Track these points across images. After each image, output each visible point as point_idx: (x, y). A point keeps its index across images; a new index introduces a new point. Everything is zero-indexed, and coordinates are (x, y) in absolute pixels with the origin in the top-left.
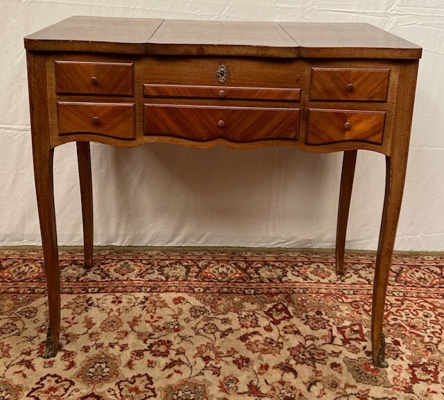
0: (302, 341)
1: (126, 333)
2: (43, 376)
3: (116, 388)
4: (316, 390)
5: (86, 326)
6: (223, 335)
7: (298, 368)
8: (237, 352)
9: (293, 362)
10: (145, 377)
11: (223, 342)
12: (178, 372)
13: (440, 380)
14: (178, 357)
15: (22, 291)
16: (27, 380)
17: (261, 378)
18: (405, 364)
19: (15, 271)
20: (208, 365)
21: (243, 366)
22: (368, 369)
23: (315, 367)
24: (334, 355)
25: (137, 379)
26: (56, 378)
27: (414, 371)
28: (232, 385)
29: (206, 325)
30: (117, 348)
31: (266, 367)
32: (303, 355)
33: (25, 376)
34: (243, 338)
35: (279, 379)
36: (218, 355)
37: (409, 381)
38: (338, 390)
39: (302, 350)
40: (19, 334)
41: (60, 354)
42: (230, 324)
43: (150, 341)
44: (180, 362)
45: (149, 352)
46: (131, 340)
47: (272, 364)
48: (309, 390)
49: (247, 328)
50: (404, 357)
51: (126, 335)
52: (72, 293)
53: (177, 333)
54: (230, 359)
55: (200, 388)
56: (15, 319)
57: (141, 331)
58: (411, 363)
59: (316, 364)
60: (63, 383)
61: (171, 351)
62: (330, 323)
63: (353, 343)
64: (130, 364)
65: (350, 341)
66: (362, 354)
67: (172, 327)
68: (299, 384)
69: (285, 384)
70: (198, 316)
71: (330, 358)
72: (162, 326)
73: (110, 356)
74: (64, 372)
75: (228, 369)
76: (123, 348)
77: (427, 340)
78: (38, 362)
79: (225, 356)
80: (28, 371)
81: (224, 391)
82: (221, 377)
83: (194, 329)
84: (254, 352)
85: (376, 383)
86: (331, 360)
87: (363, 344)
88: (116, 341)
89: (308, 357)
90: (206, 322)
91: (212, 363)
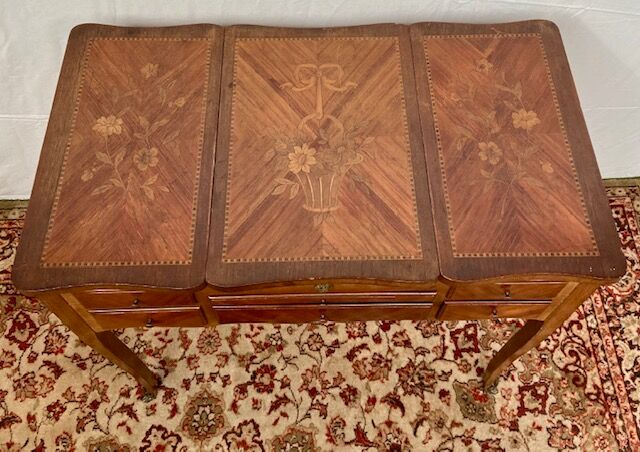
0: (412, 357)
1: (227, 357)
2: (147, 429)
3: (224, 443)
4: (422, 431)
5: (182, 345)
6: (330, 352)
7: (405, 400)
8: (344, 380)
9: (401, 392)
10: (251, 426)
11: (329, 363)
12: (284, 415)
13: (547, 409)
14: (283, 391)
16: (133, 437)
17: (368, 417)
18: (515, 386)
20: (315, 401)
21: (350, 400)
22: (476, 396)
23: (423, 398)
24: (443, 378)
25: (243, 428)
26: (161, 432)
27: (523, 396)
28: (339, 431)
29: (311, 336)
30: (219, 381)
31: (372, 401)
32: (413, 380)
33: (129, 430)
34: (350, 356)
35: (386, 419)
36: (324, 383)
37: (516, 412)
38: (445, 431)
39: (411, 370)
40: (111, 364)
41: (161, 393)
42: (337, 333)
43: (253, 368)
44: (284, 400)
45: (252, 386)
46: (232, 369)
47: (379, 397)
48: (415, 433)
49: (355, 338)
50: (515, 374)
51: (227, 361)
53: (279, 354)
54: (336, 391)
55: (307, 437)
57: (242, 353)
58: (522, 385)
59: (425, 393)
60: (171, 438)
61: (275, 382)
62: (444, 326)
63: (466, 355)
64: (234, 407)
65: (463, 354)
66: (473, 375)
67: (274, 343)
68: (404, 424)
69: (393, 425)
71: (439, 382)
72: (264, 341)
73: (214, 395)
74: (170, 422)
75: (336, 406)
76: (226, 380)
77: (544, 344)
78: (140, 407)
79: (332, 387)
80: (131, 423)
81: (331, 440)
82: (328, 419)
83: (298, 343)
84: (362, 378)
85: (483, 418)
86: (441, 385)
87: (476, 356)
88: (216, 370)
89: (417, 382)
90: (311, 333)
91: (318, 397)
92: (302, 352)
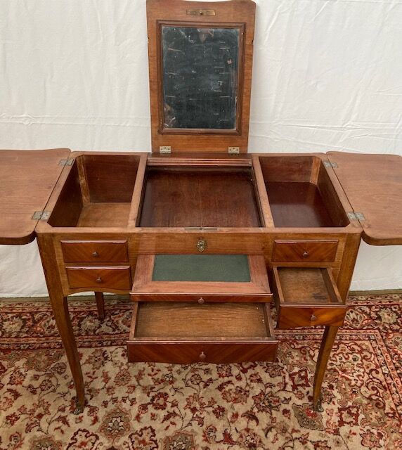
0: (263, 388)
1: (134, 387)
2: (76, 431)
3: (129, 441)
4: (271, 435)
5: (104, 381)
6: (206, 385)
7: (259, 415)
8: (216, 403)
9: (256, 410)
10: (149, 430)
11: (205, 392)
12: (173, 423)
13: (359, 422)
14: (173, 409)
15: (52, 346)
16: (65, 436)
17: (233, 426)
18: (335, 407)
19: (45, 325)
20: (195, 416)
21: (220, 415)
22: (309, 414)
23: (271, 414)
24: (285, 402)
25: (144, 431)
26: (85, 433)
27: (342, 414)
28: (212, 434)
29: (193, 376)
30: (128, 402)
31: (236, 416)
32: (264, 403)
33: (62, 432)
34: (220, 388)
35: (245, 427)
36: (202, 405)
37: (337, 424)
38: (288, 435)
39: (263, 397)
40: (54, 391)
41: (87, 410)
42: (211, 374)
43: (152, 394)
44: (174, 414)
45: (151, 405)
46: (138, 394)
47: (241, 413)
48: (266, 436)
49: (223, 377)
50: (335, 400)
51: (134, 389)
52: (90, 347)
53: (171, 386)
54: (210, 409)
55: (189, 438)
56: (50, 375)
57: (145, 385)
58: (340, 407)
59: (272, 411)
60: (91, 437)
61: (167, 403)
62: (284, 370)
63: (300, 388)
64: (138, 418)
65: (298, 387)
66: (306, 400)
67: (168, 379)
68: (258, 430)
69: (250, 431)
70: (187, 368)
71: (283, 405)
72: (160, 378)
73: (124, 410)
74: (91, 427)
75: (210, 419)
76: (133, 402)
77: (353, 383)
78: (71, 418)
79: (207, 407)
80: (64, 427)
81: (206, 440)
82: (204, 427)
83: (184, 380)
84: (228, 402)
85: (314, 427)
86: (284, 406)
87: (307, 389)
88: (127, 395)
89: (267, 404)
90: (193, 374)
91: (198, 413)
92: (187, 385)
